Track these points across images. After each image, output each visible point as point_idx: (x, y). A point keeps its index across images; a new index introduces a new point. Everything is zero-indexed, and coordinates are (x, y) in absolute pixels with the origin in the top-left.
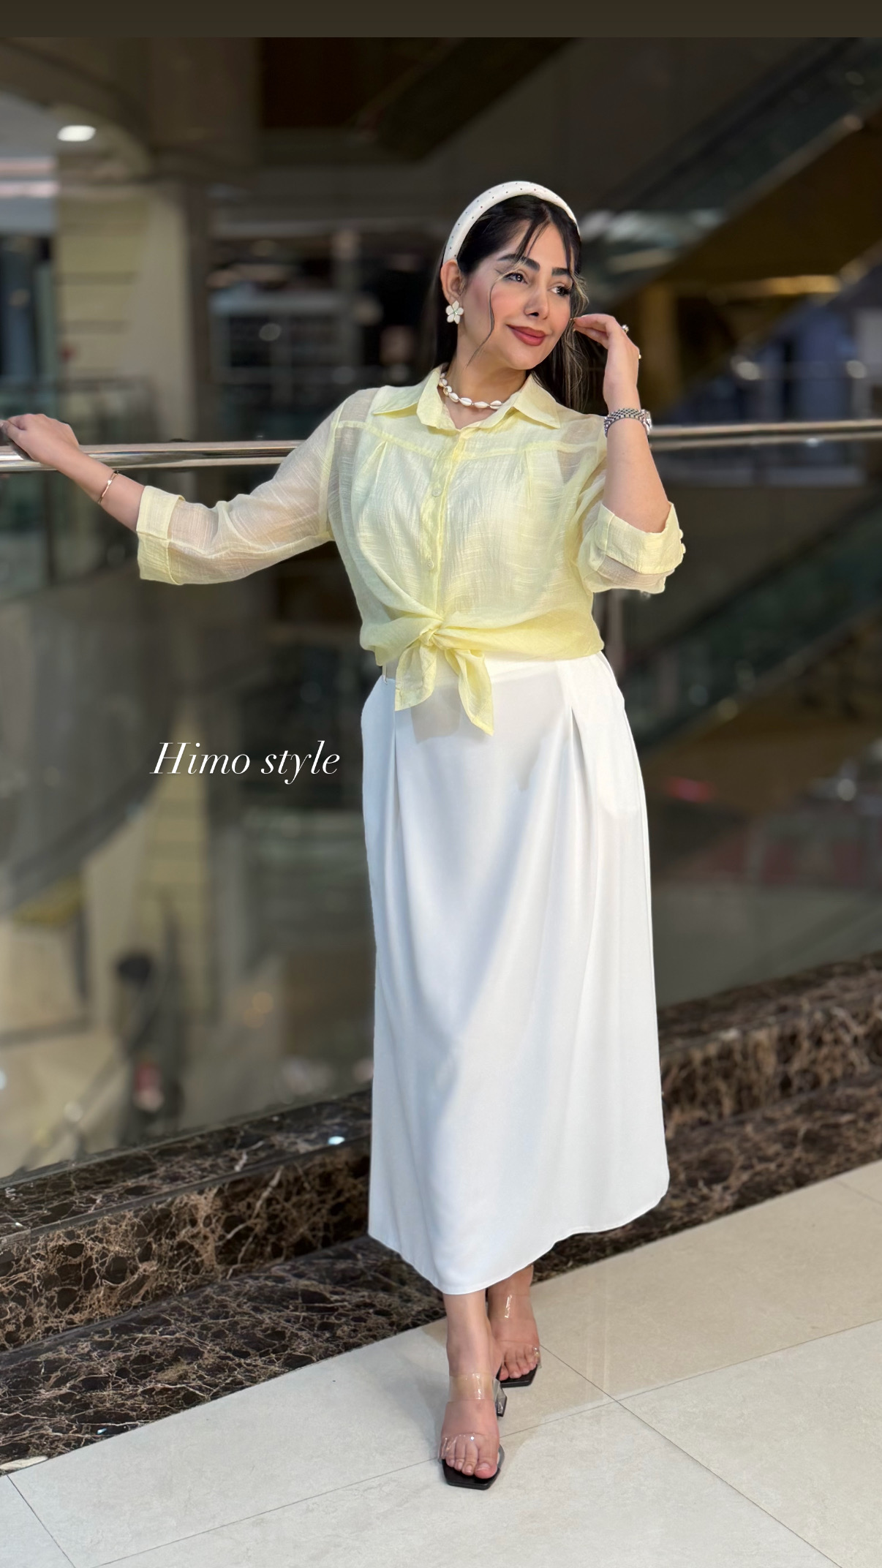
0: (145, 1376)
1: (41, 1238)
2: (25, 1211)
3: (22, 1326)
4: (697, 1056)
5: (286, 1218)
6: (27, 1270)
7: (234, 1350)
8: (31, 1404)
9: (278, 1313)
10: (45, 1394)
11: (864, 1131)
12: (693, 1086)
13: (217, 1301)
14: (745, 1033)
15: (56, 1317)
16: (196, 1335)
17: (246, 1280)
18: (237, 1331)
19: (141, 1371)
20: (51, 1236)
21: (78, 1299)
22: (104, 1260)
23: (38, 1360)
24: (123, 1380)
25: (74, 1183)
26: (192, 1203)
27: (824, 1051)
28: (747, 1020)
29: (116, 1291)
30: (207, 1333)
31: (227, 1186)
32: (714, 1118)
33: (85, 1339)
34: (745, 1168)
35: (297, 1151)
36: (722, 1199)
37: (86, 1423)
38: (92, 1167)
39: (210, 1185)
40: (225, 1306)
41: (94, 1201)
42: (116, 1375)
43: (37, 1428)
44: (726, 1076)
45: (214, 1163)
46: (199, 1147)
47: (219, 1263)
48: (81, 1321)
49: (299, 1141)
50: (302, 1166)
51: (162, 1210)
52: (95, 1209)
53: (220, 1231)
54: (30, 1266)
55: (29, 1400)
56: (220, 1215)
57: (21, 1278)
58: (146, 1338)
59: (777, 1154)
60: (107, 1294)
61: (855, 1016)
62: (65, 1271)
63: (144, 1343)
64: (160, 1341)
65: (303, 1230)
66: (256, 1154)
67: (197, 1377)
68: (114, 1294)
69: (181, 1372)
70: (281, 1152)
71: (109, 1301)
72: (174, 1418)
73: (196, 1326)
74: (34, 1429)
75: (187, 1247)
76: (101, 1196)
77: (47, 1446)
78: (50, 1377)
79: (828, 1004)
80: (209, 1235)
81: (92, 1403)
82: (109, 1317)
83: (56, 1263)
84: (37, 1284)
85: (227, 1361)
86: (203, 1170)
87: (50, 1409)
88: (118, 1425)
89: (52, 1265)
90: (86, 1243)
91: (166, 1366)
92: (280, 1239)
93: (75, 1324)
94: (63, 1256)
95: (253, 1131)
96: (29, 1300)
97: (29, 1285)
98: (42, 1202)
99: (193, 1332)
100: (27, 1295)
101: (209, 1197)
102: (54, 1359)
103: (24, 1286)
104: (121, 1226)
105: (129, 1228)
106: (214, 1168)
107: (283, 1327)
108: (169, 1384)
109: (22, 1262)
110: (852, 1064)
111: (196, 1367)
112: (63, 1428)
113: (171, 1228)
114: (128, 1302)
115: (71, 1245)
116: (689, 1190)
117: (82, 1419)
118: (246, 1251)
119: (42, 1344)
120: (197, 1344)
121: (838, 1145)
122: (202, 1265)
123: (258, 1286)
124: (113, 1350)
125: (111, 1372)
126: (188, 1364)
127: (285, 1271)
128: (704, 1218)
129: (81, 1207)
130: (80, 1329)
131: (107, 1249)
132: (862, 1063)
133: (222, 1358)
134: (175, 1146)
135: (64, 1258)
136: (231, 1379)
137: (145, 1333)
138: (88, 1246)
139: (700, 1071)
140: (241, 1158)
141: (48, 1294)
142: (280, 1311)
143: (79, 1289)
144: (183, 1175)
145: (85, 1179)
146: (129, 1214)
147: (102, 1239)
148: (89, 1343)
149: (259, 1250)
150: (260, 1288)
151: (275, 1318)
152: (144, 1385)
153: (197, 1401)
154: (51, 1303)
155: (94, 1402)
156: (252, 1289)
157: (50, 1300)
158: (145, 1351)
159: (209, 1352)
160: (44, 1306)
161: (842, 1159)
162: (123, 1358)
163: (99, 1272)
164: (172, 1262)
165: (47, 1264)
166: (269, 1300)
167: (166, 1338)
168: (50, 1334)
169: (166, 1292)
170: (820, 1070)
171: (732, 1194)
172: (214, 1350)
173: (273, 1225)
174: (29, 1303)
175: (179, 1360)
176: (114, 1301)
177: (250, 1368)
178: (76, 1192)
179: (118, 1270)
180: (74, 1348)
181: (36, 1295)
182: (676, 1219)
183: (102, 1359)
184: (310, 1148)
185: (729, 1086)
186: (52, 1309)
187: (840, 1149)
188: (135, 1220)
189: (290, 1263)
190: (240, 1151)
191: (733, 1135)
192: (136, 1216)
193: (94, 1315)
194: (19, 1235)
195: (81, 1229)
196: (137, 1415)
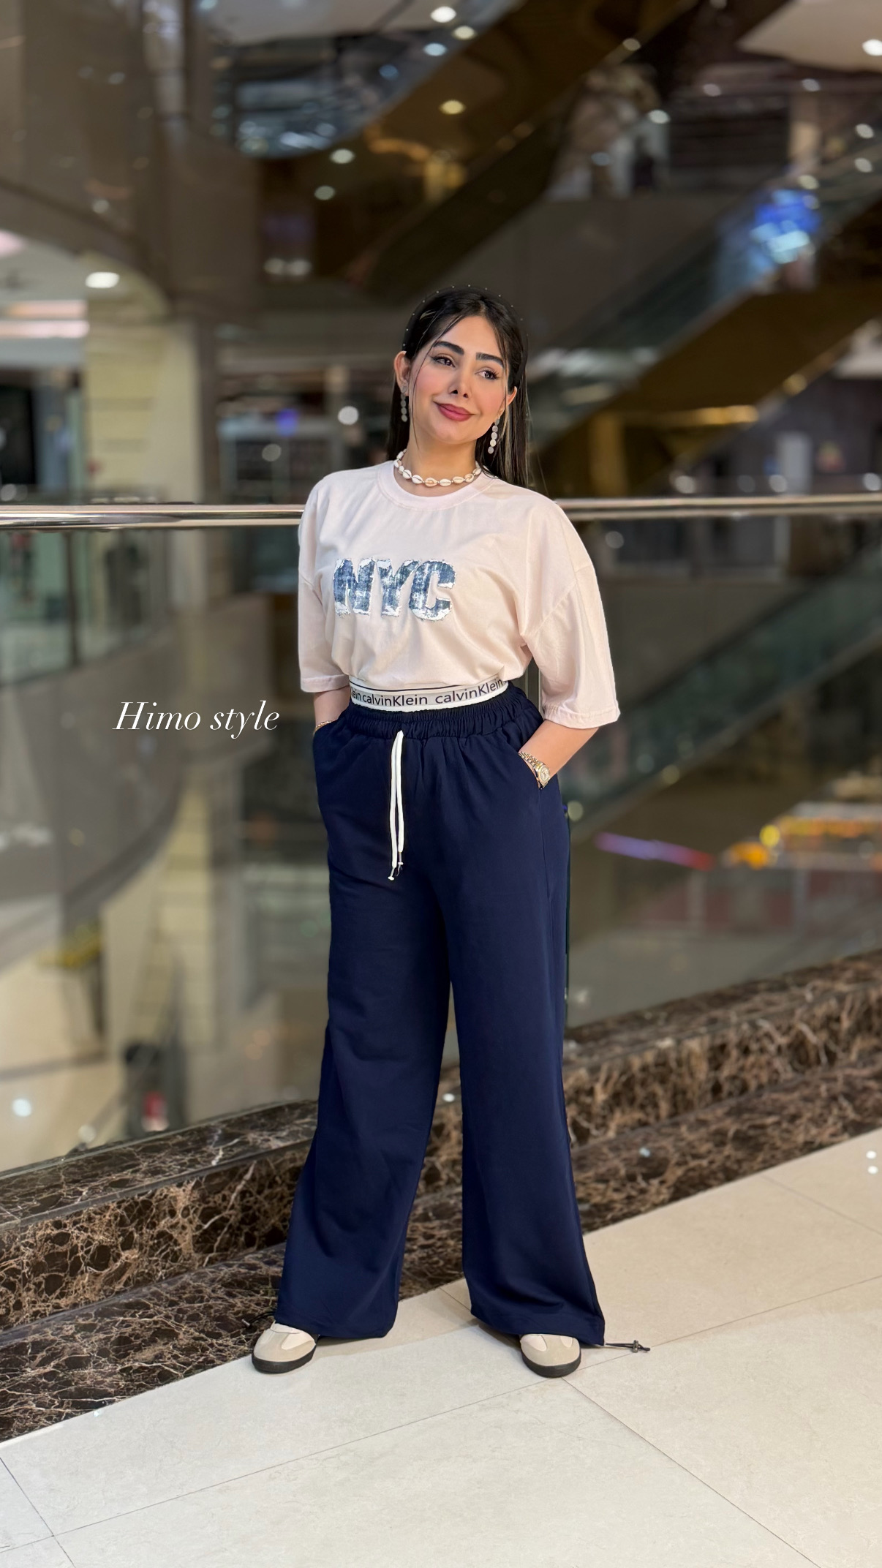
0: (125, 1356)
1: (30, 1227)
2: (16, 1202)
3: (12, 1309)
4: (636, 1063)
5: (259, 1210)
6: (17, 1256)
7: (208, 1331)
8: (17, 1381)
9: (249, 1298)
10: (31, 1373)
11: (787, 1131)
12: (632, 1089)
13: (194, 1287)
14: (679, 1042)
15: (44, 1301)
16: (173, 1318)
17: (220, 1268)
18: (211, 1313)
19: (120, 1351)
20: (39, 1225)
21: (64, 1285)
22: (88, 1248)
23: (26, 1341)
24: (103, 1359)
25: (63, 1177)
26: (171, 1195)
27: (751, 1059)
28: (681, 1031)
29: (99, 1277)
30: (183, 1317)
31: (204, 1179)
32: (652, 1120)
33: (70, 1322)
34: (679, 1164)
35: (270, 1147)
36: (658, 1193)
37: (67, 1398)
38: (81, 1163)
39: (188, 1178)
40: (201, 1292)
41: (81, 1193)
42: (97, 1354)
43: (22, 1404)
44: (663, 1081)
45: (193, 1158)
46: (181, 1144)
47: (196, 1252)
48: (67, 1306)
49: (271, 1138)
50: (274, 1161)
51: (143, 1202)
52: (81, 1200)
53: (197, 1221)
54: (20, 1253)
55: (16, 1378)
56: (197, 1206)
57: (11, 1264)
58: (126, 1321)
59: (709, 1152)
60: (91, 1280)
61: (778, 1028)
62: (51, 1257)
63: (124, 1325)
64: (139, 1323)
65: (274, 1220)
66: (232, 1151)
67: (172, 1356)
68: (98, 1281)
69: (158, 1352)
70: (255, 1147)
71: (93, 1287)
72: (148, 1394)
73: (173, 1310)
74: (19, 1404)
75: (167, 1236)
76: (87, 1188)
77: (31, 1419)
78: (36, 1357)
79: (754, 1016)
80: (187, 1225)
81: (73, 1380)
82: (93, 1302)
83: (44, 1250)
84: (26, 1271)
85: (201, 1342)
86: (182, 1165)
87: (34, 1386)
88: (97, 1401)
89: (40, 1253)
90: (72, 1232)
91: (144, 1346)
92: (253, 1229)
93: (61, 1308)
94: (50, 1244)
95: (230, 1130)
96: (18, 1285)
97: (18, 1272)
98: (34, 1193)
99: (170, 1315)
100: (17, 1280)
101: (187, 1189)
102: (41, 1340)
103: (14, 1272)
104: (105, 1216)
105: (112, 1218)
106: (193, 1163)
107: (253, 1310)
108: (146, 1363)
109: (12, 1250)
110: (776, 1072)
111: (171, 1347)
112: (46, 1403)
113: (152, 1218)
114: (111, 1288)
115: (58, 1235)
116: (629, 1185)
117: (63, 1395)
118: (222, 1240)
119: (30, 1327)
120: (173, 1326)
121: (764, 1143)
122: (180, 1254)
123: (232, 1273)
124: (96, 1332)
125: (93, 1352)
126: (165, 1344)
127: (257, 1258)
128: (643, 1209)
129: (68, 1198)
130: (66, 1313)
131: (91, 1238)
132: (785, 1071)
133: (196, 1339)
134: (157, 1143)
135: (51, 1246)
136: (203, 1357)
137: (125, 1317)
138: (74, 1235)
139: (639, 1076)
140: (218, 1154)
141: (37, 1280)
142: (251, 1296)
143: (65, 1276)
144: (164, 1169)
145: (74, 1173)
146: (113, 1206)
147: (87, 1229)
148: (73, 1326)
149: (233, 1239)
150: (234, 1275)
151: (247, 1302)
152: (123, 1364)
153: (171, 1378)
154: (39, 1288)
155: (76, 1379)
156: (227, 1276)
157: (38, 1285)
158: (125, 1333)
159: (184, 1333)
160: (33, 1290)
161: (768, 1157)
162: (104, 1339)
163: (84, 1258)
164: (154, 1249)
165: (36, 1251)
166: (240, 1284)
167: (145, 1321)
168: (38, 1317)
169: (147, 1279)
170: (747, 1076)
171: (668, 1188)
172: (188, 1332)
173: (247, 1216)
174: (19, 1288)
175: (156, 1341)
176: (98, 1286)
177: (222, 1348)
178: (64, 1185)
179: (102, 1256)
180: (59, 1331)
181: (25, 1281)
182: (617, 1210)
183: (85, 1340)
184: (281, 1144)
185: (666, 1091)
186: (40, 1294)
187: (766, 1147)
188: (118, 1210)
189: (262, 1252)
190: (216, 1148)
191: (669, 1135)
192: (119, 1207)
193: (79, 1300)
194: (10, 1224)
195: (67, 1219)
196: (115, 1392)
